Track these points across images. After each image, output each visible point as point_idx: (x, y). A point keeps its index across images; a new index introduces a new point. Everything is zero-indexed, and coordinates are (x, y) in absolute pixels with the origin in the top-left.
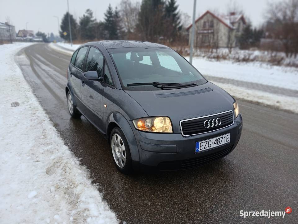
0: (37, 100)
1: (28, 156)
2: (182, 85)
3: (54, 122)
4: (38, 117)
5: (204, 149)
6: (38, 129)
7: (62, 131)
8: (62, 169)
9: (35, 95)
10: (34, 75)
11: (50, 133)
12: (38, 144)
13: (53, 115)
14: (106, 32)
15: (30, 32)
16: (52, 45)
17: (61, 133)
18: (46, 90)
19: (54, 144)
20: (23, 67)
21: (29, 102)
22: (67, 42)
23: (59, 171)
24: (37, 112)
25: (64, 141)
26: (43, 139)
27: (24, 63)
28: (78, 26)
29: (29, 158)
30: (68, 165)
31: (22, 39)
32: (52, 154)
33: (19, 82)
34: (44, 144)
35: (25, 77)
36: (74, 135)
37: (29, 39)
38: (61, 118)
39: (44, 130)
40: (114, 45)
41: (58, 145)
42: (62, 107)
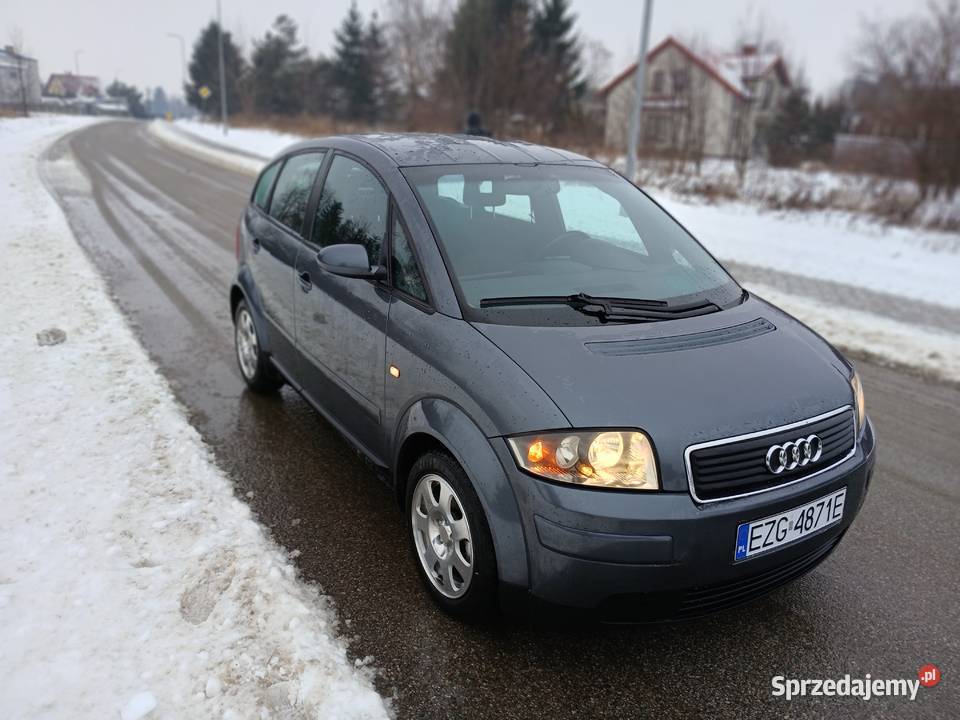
0: (124, 320)
1: (112, 541)
2: (671, 305)
3: (189, 407)
4: (133, 386)
5: (762, 549)
6: (137, 432)
7: (222, 443)
8: (239, 598)
9: (117, 301)
10: (108, 231)
11: (182, 450)
12: (141, 493)
13: (185, 381)
14: (338, 92)
15: (88, 83)
16: (159, 128)
17: (219, 447)
18: (150, 284)
19: (199, 493)
20: (68, 199)
21: (97, 328)
22: (208, 117)
23: (228, 607)
24: (129, 366)
25: (231, 483)
26: (158, 472)
27: (71, 187)
28: (248, 68)
29: (112, 550)
30: (260, 581)
31: (61, 102)
32: (196, 534)
33: (61, 256)
34: (162, 496)
35: (77, 236)
36: (265, 457)
37: (82, 106)
38: (213, 391)
39: (159, 438)
40: (421, 151)
41: (215, 499)
42: (213, 351)
